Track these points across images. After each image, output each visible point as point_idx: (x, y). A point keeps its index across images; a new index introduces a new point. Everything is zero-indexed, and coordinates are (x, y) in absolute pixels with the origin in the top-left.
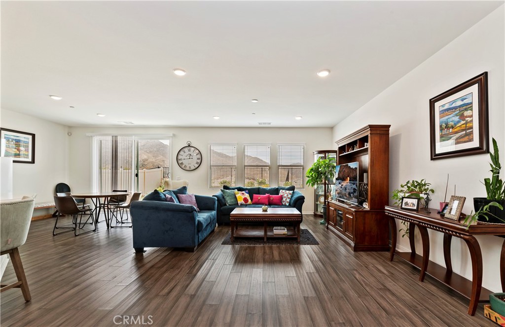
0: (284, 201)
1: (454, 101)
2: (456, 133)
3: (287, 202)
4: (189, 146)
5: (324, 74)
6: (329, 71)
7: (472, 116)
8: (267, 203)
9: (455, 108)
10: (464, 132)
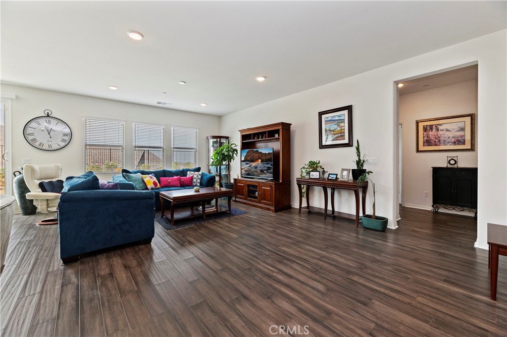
0: (194, 182)
1: (334, 117)
2: (336, 134)
3: (198, 182)
4: (48, 116)
5: (261, 79)
6: (265, 77)
7: (344, 126)
8: (179, 185)
9: (335, 120)
10: (340, 134)
